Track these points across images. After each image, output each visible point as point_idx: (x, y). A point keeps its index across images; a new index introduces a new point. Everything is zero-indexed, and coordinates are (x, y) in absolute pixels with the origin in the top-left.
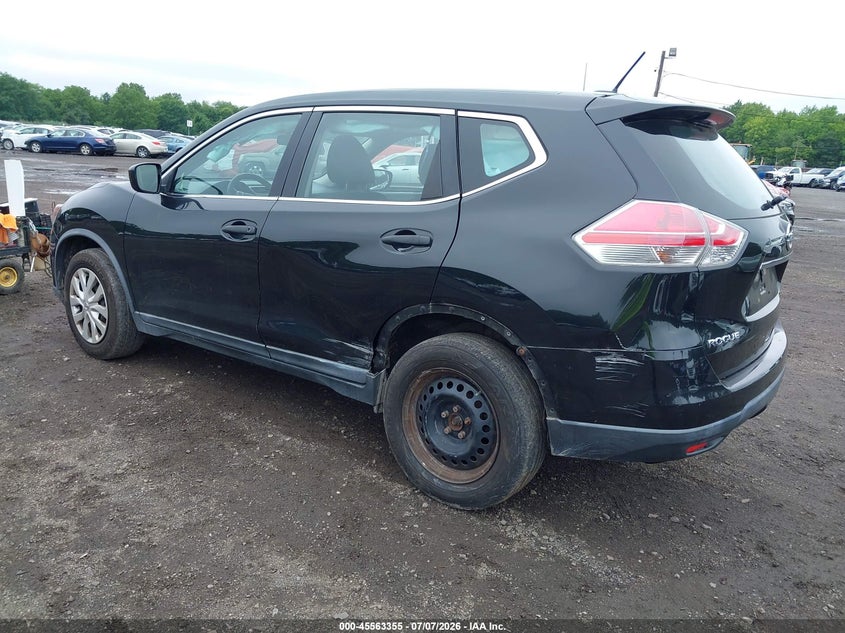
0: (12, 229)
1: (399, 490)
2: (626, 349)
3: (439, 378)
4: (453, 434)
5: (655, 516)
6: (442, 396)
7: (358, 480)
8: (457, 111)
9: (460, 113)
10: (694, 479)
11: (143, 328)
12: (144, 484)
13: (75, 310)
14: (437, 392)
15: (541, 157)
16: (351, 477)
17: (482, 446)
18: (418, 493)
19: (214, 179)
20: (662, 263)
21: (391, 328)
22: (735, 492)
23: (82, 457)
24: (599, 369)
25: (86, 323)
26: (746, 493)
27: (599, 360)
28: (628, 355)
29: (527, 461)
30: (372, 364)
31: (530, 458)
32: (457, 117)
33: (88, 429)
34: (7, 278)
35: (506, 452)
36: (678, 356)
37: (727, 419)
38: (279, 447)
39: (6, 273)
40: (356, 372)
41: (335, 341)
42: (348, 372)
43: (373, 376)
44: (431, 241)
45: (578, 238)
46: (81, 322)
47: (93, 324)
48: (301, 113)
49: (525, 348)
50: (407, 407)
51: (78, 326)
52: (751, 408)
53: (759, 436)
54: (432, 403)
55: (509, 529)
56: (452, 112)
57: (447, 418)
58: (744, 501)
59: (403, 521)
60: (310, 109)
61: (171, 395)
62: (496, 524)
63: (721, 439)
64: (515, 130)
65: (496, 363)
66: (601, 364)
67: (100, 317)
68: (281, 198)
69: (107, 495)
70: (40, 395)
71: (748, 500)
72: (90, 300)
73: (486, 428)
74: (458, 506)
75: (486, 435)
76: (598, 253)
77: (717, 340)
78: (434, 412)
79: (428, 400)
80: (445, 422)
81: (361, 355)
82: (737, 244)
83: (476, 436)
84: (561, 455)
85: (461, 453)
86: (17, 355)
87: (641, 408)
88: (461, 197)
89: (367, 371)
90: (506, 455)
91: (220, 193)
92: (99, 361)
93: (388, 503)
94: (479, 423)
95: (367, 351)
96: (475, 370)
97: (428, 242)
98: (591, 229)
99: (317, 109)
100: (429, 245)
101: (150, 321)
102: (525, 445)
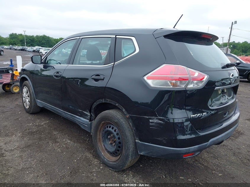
0: (18, 75)
1: (96, 162)
2: (159, 117)
3: (108, 124)
4: (111, 144)
5: (182, 178)
6: (108, 131)
7: (84, 157)
8: (116, 36)
9: (117, 37)
10: (203, 165)
11: (39, 105)
12: (17, 153)
13: (24, 99)
14: (106, 129)
15: (138, 50)
16: (82, 156)
17: (119, 149)
18: (101, 163)
19: (59, 60)
20: (171, 87)
21: (94, 107)
22: (217, 171)
23: (6, 144)
24: (151, 124)
25: (26, 102)
26: (221, 172)
27: (151, 121)
28: (160, 119)
29: (131, 155)
30: (90, 118)
31: (132, 155)
32: (116, 38)
33: (13, 134)
34: (16, 89)
35: (124, 152)
36: (180, 121)
37: (200, 145)
38: (64, 144)
39: (16, 88)
40: (86, 121)
41: (81, 111)
42: (83, 121)
43: (90, 123)
44: (104, 78)
45: (145, 78)
46: (25, 102)
47: (27, 103)
48: (77, 39)
49: (128, 115)
50: (98, 134)
51: (24, 103)
52: (213, 141)
53: (235, 150)
54: (105, 133)
55: (126, 178)
56: (114, 36)
57: (110, 138)
58: (219, 175)
59: (91, 173)
60: (79, 37)
61: (43, 125)
62: (122, 177)
63: (199, 152)
64: (131, 41)
65: (122, 120)
66: (151, 122)
67: (29, 101)
68: (69, 65)
69: (5, 156)
70: (6, 123)
71: (221, 175)
72: (26, 96)
73: (120, 143)
74: (111, 169)
75: (120, 145)
76: (150, 82)
77: (195, 115)
78: (106, 136)
79: (104, 132)
80: (109, 139)
81: (87, 115)
82: (204, 80)
83: (117, 145)
84: (141, 154)
85: (112, 151)
86: (7, 111)
87: (165, 139)
88: (114, 64)
89: (88, 121)
90: (124, 153)
91: (60, 64)
92: (28, 114)
93: (90, 166)
94: (118, 141)
95: (89, 114)
96: (115, 122)
97: (103, 79)
98: (149, 75)
99: (81, 37)
100: (103, 80)
101: (40, 102)
102: (130, 150)
